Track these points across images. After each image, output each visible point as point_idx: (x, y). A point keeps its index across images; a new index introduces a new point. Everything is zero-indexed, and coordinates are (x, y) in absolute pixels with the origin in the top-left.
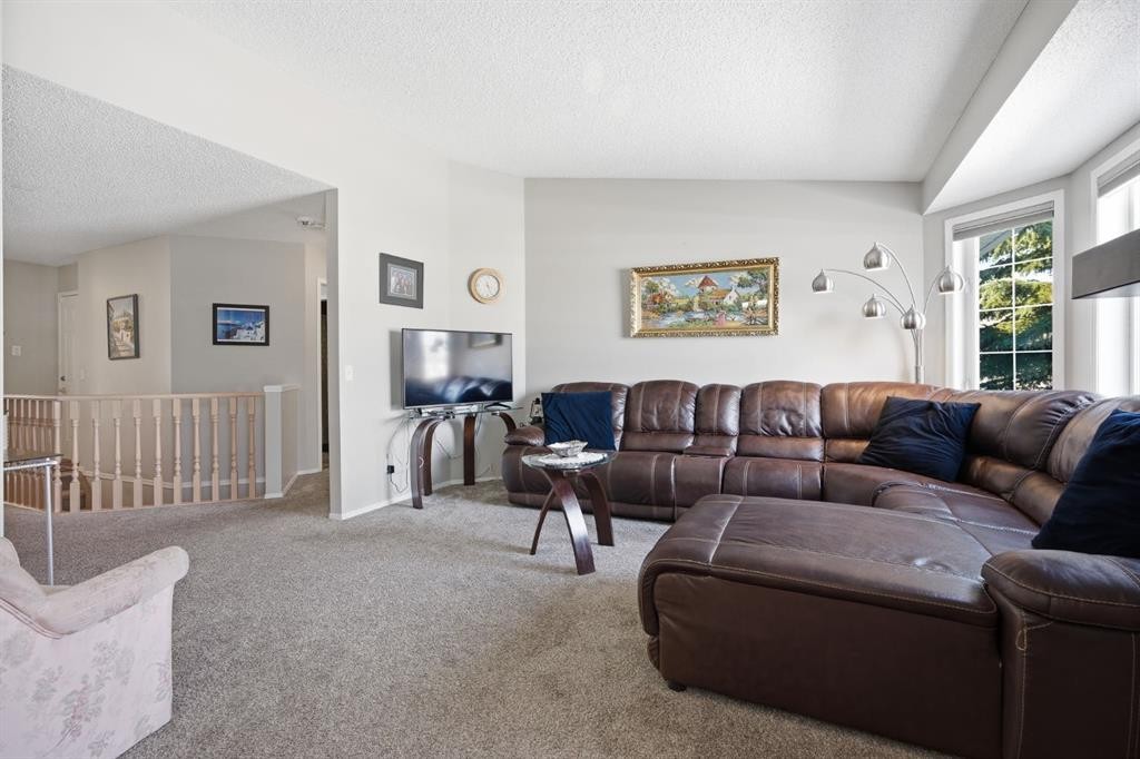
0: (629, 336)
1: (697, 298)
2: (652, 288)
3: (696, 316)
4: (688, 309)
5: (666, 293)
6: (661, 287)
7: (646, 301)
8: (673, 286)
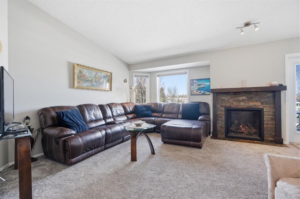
0: (74, 88)
1: (94, 79)
2: (80, 72)
3: (94, 84)
4: (91, 81)
5: (85, 75)
6: (84, 72)
7: (79, 76)
8: (87, 73)
